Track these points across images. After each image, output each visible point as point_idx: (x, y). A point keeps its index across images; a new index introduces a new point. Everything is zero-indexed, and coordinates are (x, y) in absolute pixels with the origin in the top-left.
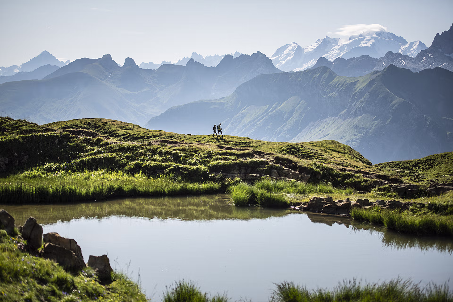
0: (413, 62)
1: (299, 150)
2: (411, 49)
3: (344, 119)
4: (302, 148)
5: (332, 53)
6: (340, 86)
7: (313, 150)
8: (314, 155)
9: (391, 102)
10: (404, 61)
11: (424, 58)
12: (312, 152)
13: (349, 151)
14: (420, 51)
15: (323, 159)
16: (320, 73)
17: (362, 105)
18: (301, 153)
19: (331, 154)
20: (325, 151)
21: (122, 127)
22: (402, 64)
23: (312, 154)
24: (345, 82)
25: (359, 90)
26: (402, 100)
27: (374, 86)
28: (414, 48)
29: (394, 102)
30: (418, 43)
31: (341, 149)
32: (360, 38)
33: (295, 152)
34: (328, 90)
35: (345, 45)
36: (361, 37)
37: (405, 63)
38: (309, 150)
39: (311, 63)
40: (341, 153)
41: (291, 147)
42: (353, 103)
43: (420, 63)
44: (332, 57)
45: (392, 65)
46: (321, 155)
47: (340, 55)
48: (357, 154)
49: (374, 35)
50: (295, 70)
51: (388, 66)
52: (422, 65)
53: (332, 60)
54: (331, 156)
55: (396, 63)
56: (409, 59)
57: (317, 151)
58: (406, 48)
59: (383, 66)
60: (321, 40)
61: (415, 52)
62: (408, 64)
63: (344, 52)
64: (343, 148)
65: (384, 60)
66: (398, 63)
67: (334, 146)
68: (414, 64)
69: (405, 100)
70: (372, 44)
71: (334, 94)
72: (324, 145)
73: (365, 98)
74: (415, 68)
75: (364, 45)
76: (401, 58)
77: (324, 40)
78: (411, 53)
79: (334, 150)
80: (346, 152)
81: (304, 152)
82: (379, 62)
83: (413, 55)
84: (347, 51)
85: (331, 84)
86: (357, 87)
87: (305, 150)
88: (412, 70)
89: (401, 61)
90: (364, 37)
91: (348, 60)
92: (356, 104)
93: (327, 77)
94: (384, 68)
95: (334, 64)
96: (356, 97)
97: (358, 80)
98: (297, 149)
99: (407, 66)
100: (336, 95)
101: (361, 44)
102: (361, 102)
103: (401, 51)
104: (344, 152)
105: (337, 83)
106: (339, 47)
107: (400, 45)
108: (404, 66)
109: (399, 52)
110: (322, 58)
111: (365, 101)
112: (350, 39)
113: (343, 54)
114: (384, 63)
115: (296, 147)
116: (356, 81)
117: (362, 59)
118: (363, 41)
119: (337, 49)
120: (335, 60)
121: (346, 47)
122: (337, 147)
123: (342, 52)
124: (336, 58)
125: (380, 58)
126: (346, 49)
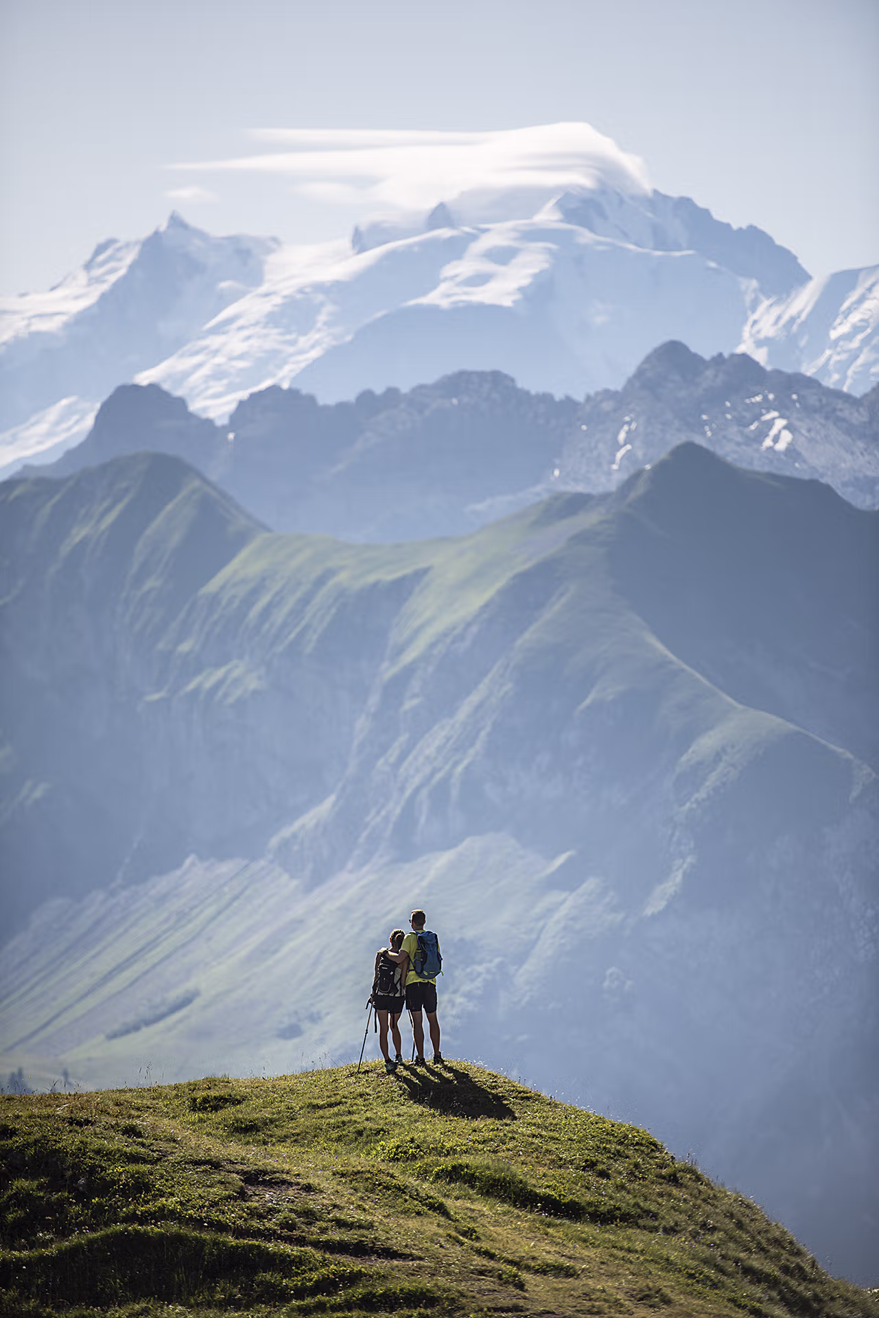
0: (850, 430)
1: (106, 1187)
2: (830, 326)
3: (318, 879)
4: (134, 1159)
5: (216, 352)
6: (279, 616)
7: (271, 1184)
8: (287, 1249)
9: (687, 737)
10: (780, 423)
12: (253, 1213)
13: (654, 1197)
15: (391, 1301)
16: (119, 507)
17: (456, 764)
18: (131, 1218)
19: (468, 1233)
20: (401, 1190)
22: (768, 442)
23: (257, 1234)
24: (321, 581)
25: (433, 645)
26: (770, 723)
27: (548, 615)
28: (855, 318)
29: (706, 743)
31: (560, 1163)
32: (434, 242)
33: (50, 1208)
34: (185, 647)
35: (319, 287)
36: (445, 233)
37: (787, 437)
38: (218, 1191)
39: (51, 432)
40: (573, 1211)
42: (384, 749)
44: (217, 387)
45: (689, 455)
46: (360, 1250)
47: (280, 367)
48: (740, 1225)
49: (548, 216)
51: (663, 455)
53: (216, 406)
54: (479, 1261)
55: (724, 437)
56: (817, 404)
57: (314, 1203)
58: (799, 321)
59: (619, 455)
60: (127, 245)
61: (866, 350)
62: (811, 440)
63: (313, 347)
64: (587, 1161)
65: (627, 415)
66: (739, 439)
67: (475, 1131)
68: (861, 444)
69: (792, 727)
70: (531, 285)
71: (236, 673)
72: (367, 1119)
73: (479, 706)
74: (869, 473)
75: (466, 293)
76: (758, 399)
77: (153, 246)
78: (836, 358)
79: (492, 1186)
80: (625, 1201)
81: (163, 1214)
82: (584, 427)
83: (855, 373)
84: (334, 343)
85: (214, 599)
86: (416, 623)
87: (173, 1186)
88: (846, 494)
89: (757, 417)
90: (467, 229)
91: (342, 407)
92: (411, 757)
93: (176, 539)
94: (624, 476)
95: (235, 438)
96: (408, 704)
97: (422, 565)
98: (75, 1178)
99: (804, 461)
100: (253, 684)
101: (443, 287)
102: (448, 739)
103: (759, 344)
104: (606, 1205)
105: (255, 593)
106: (267, 306)
107: (748, 298)
108: (783, 457)
109: (741, 349)
110: (136, 388)
111: (483, 734)
112: (360, 241)
113: (303, 365)
114: (628, 433)
115: (67, 1152)
116: (408, 571)
117: (455, 401)
118: (455, 263)
119: (257, 324)
120: (241, 404)
121: (322, 304)
122: (514, 1138)
123: (293, 343)
124: (252, 396)
125: (597, 394)
126: (325, 323)
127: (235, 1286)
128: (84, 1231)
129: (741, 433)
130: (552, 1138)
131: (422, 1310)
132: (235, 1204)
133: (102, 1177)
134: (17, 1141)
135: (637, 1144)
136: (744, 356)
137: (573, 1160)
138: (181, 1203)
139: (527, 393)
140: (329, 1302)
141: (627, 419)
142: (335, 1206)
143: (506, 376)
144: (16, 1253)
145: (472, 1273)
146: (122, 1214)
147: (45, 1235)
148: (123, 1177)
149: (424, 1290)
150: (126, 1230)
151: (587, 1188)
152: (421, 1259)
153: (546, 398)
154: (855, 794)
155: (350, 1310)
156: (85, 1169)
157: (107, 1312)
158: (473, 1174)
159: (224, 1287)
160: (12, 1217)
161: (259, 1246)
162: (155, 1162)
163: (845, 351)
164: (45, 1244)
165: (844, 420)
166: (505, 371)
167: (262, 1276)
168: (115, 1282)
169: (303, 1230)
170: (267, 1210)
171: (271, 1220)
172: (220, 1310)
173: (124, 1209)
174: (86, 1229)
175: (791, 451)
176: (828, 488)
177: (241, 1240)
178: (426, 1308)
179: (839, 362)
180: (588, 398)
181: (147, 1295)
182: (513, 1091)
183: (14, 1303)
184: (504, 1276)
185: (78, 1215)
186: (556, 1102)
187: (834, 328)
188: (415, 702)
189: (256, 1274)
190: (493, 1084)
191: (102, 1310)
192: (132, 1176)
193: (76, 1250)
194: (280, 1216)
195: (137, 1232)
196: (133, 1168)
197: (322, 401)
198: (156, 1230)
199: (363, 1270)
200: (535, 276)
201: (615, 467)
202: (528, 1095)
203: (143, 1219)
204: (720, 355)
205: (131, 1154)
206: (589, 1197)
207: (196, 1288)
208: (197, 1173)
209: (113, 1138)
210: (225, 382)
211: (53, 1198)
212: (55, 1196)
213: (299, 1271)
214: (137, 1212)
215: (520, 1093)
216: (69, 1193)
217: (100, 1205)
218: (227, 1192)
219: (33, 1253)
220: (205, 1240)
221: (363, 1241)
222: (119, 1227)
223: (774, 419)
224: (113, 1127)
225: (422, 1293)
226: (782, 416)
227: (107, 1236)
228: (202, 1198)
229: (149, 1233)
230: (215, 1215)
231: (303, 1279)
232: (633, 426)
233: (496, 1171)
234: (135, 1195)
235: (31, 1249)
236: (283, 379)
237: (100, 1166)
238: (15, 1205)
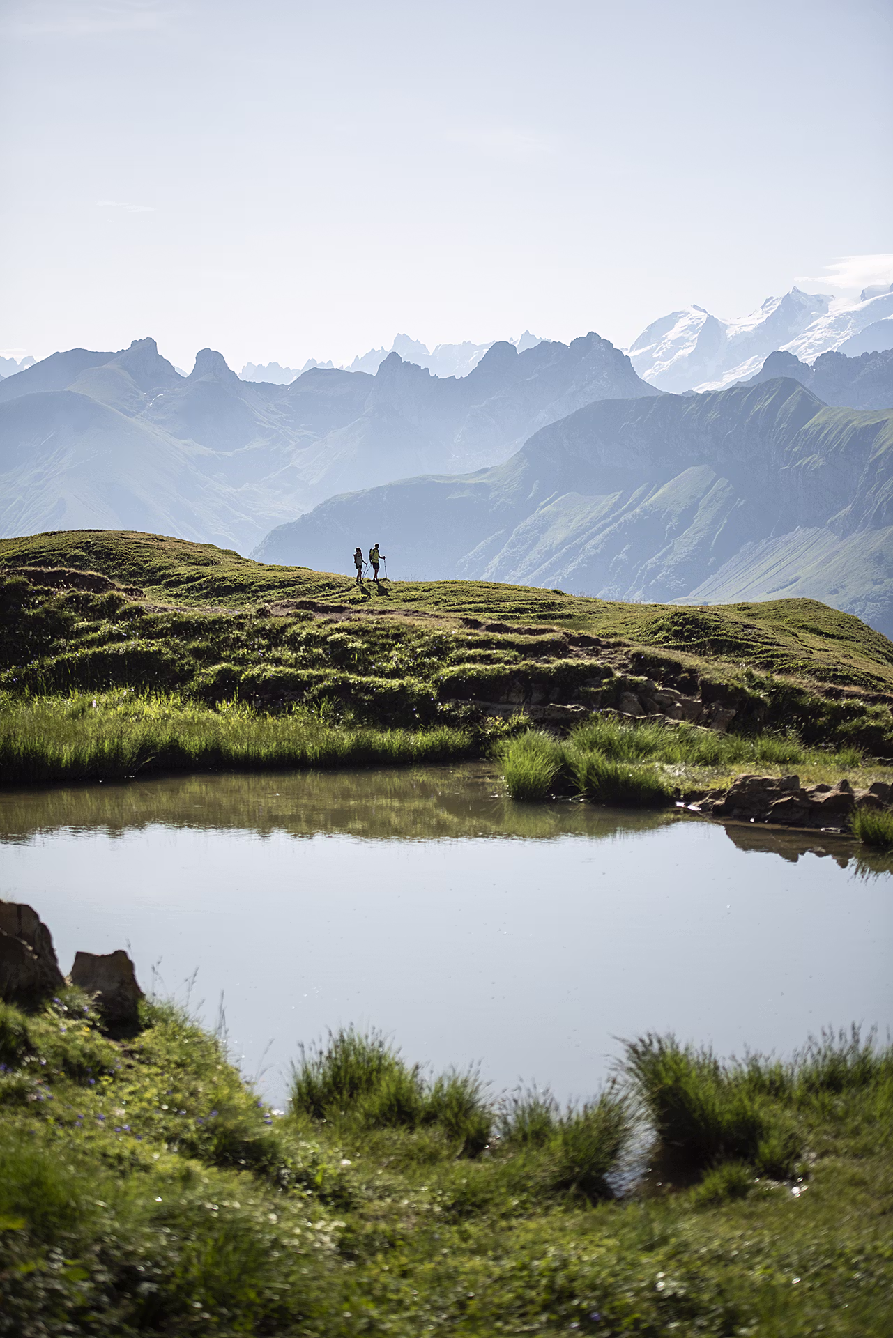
3: (844, 536)
4: (716, 621)
5: (809, 338)
6: (831, 438)
7: (750, 628)
8: (753, 643)
12: (745, 635)
13: (855, 633)
16: (772, 397)
18: (715, 635)
19: (802, 641)
20: (785, 630)
21: (185, 558)
23: (746, 640)
24: (847, 425)
25: (889, 449)
31: (831, 625)
34: (796, 449)
35: (848, 313)
38: (737, 629)
39: (748, 369)
40: (833, 636)
41: (684, 619)
42: (870, 487)
44: (810, 351)
46: (771, 644)
47: (833, 344)
48: (878, 641)
50: (700, 389)
53: (809, 358)
54: (802, 647)
57: (761, 633)
60: (777, 299)
63: (845, 336)
64: (839, 624)
71: (815, 459)
77: (787, 299)
79: (812, 630)
80: (847, 634)
81: (723, 634)
84: (853, 334)
85: (807, 431)
86: (882, 440)
87: (725, 628)
91: (856, 359)
92: (880, 491)
93: (793, 409)
95: (814, 370)
97: (885, 418)
98: (701, 625)
100: (821, 463)
104: (842, 635)
105: (823, 428)
106: (828, 321)
110: (779, 352)
112: (864, 296)
113: (841, 343)
115: (699, 619)
116: (880, 420)
119: (824, 327)
120: (818, 358)
121: (849, 320)
123: (838, 334)
124: (822, 354)
126: (850, 327)
127: (739, 652)
132: (741, 632)
133: (708, 625)
137: (835, 624)
138: (727, 632)
142: (767, 634)
148: (713, 625)
150: (713, 638)
151: (837, 631)
156: (704, 623)
158: (807, 627)
161: (746, 643)
162: (722, 622)
167: (746, 649)
169: (757, 639)
170: (749, 634)
171: (749, 636)
173: (713, 633)
177: (741, 641)
188: (881, 470)
189: (744, 649)
192: (715, 625)
194: (752, 636)
195: (716, 639)
196: (716, 623)
197: (848, 356)
198: (721, 638)
206: (837, 633)
208: (732, 625)
210: (812, 349)
212: (696, 630)
216: (700, 629)
217: (707, 632)
218: (739, 630)
220: (732, 641)
228: (732, 631)
229: (719, 639)
230: (735, 635)
233: (813, 626)
234: (716, 630)
236: (834, 348)
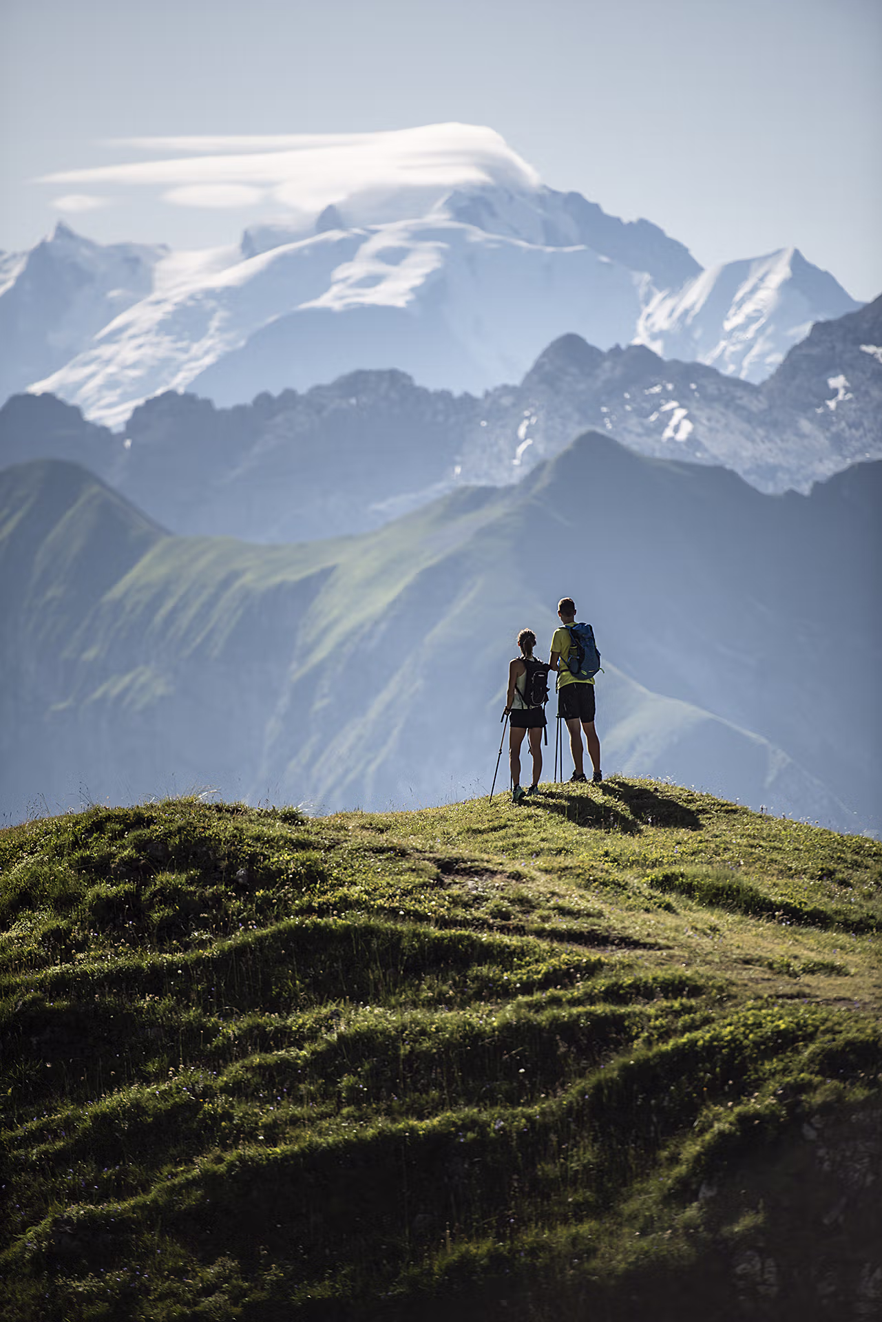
0: (750, 418)
1: (272, 877)
2: (724, 317)
4: (303, 845)
5: (108, 362)
6: (185, 619)
7: (471, 872)
8: (501, 938)
10: (680, 413)
11: (838, 382)
12: (455, 901)
14: (805, 329)
15: (644, 991)
16: (20, 515)
17: (369, 763)
18: (307, 910)
22: (668, 433)
23: (464, 924)
24: (226, 583)
25: (341, 645)
26: (684, 712)
27: (458, 607)
28: (749, 308)
30: (781, 272)
31: (788, 873)
32: (325, 243)
33: (205, 904)
34: (90, 654)
35: (210, 293)
36: (335, 235)
37: (687, 427)
38: (409, 880)
40: (819, 920)
41: (140, 845)
42: (295, 750)
43: (805, 425)
44: (111, 397)
47: (174, 374)
49: (438, 217)
51: (567, 445)
52: (821, 440)
53: (113, 413)
55: (625, 429)
56: (716, 392)
57: (527, 890)
58: (693, 313)
59: (521, 449)
60: (14, 256)
61: (760, 340)
62: (711, 430)
63: (206, 353)
64: (822, 869)
65: (526, 409)
66: (640, 430)
67: (679, 843)
68: (761, 432)
69: (706, 714)
70: (422, 286)
71: (142, 679)
72: (543, 840)
73: (389, 706)
74: (771, 460)
75: (358, 295)
76: (657, 389)
77: (41, 256)
78: (732, 349)
79: (716, 895)
81: (346, 904)
82: (484, 423)
83: (751, 363)
84: (228, 349)
85: (118, 605)
86: (323, 623)
87: (353, 875)
88: (751, 480)
89: (657, 407)
90: (357, 231)
91: (240, 410)
92: (322, 759)
93: (76, 548)
94: (526, 471)
95: (132, 445)
96: (319, 705)
97: (330, 564)
98: (232, 869)
99: (706, 450)
100: (160, 689)
101: (335, 290)
102: (360, 738)
103: (654, 337)
104: (857, 913)
106: (158, 314)
107: (642, 291)
108: (684, 447)
109: (637, 341)
110: (31, 397)
111: (396, 732)
112: (249, 247)
113: (197, 372)
114: (528, 427)
115: (220, 840)
116: (313, 570)
117: (353, 401)
118: (346, 265)
119: (148, 332)
120: (137, 411)
121: (214, 311)
122: (729, 850)
123: (185, 350)
124: (148, 402)
125: (496, 389)
126: (218, 329)
127: (444, 982)
128: (251, 927)
129: (642, 424)
130: (775, 848)
131: (684, 1000)
132: (433, 892)
133: (266, 866)
134: (157, 830)
135: (875, 854)
136: (642, 348)
137: (805, 869)
138: (367, 892)
139: (425, 391)
140: (565, 995)
141: (527, 413)
142: (553, 894)
143: (404, 375)
144: (168, 956)
145: (735, 962)
146: (294, 907)
147: (201, 935)
148: (292, 865)
149: (684, 978)
150: (302, 923)
151: (829, 896)
152: (669, 948)
153: (445, 396)
154: (770, 779)
155: (592, 1004)
156: (243, 858)
157: (287, 1018)
158: (691, 883)
159: (431, 985)
160: (159, 917)
161: (469, 937)
162: (329, 849)
163: (740, 342)
164: (203, 944)
165: (743, 408)
166: (402, 368)
167: (477, 971)
168: (295, 985)
169: (520, 919)
170: (472, 898)
171: (478, 908)
172: (429, 1010)
173: (297, 902)
174: (252, 924)
175: (692, 441)
176: (732, 474)
177: (447, 931)
178: (688, 997)
179: (733, 353)
180: (487, 394)
181: (335, 996)
182: (714, 804)
183: (170, 1012)
184: (775, 966)
185: (240, 912)
186: (767, 815)
187: (728, 319)
188: (325, 702)
189: (468, 967)
190: (690, 798)
191: (281, 1017)
192: (303, 864)
193: (241, 950)
194: (491, 905)
195: (316, 925)
196: (300, 855)
197: (218, 405)
198: (340, 922)
199: (603, 959)
200: (428, 276)
201: (516, 462)
202: (733, 808)
203: (323, 911)
204: (617, 347)
205: (297, 840)
206: (834, 906)
207: (395, 986)
208: (380, 860)
209: (273, 826)
210: (119, 391)
211: (207, 893)
212: (210, 891)
213: (523, 963)
214: (313, 904)
215: (723, 805)
216: (226, 886)
217: (266, 899)
218: (421, 880)
219: (189, 955)
220: (402, 932)
221: (596, 930)
222: (295, 921)
223: (673, 410)
224: (269, 815)
225: (681, 982)
226: (681, 406)
227: (280, 931)
228: (392, 886)
229: (331, 925)
230: (409, 904)
231: (528, 972)
232: (534, 420)
233: (718, 879)
234: (308, 885)
235: (186, 950)
236: (179, 384)
237: (262, 854)
238: (161, 902)
